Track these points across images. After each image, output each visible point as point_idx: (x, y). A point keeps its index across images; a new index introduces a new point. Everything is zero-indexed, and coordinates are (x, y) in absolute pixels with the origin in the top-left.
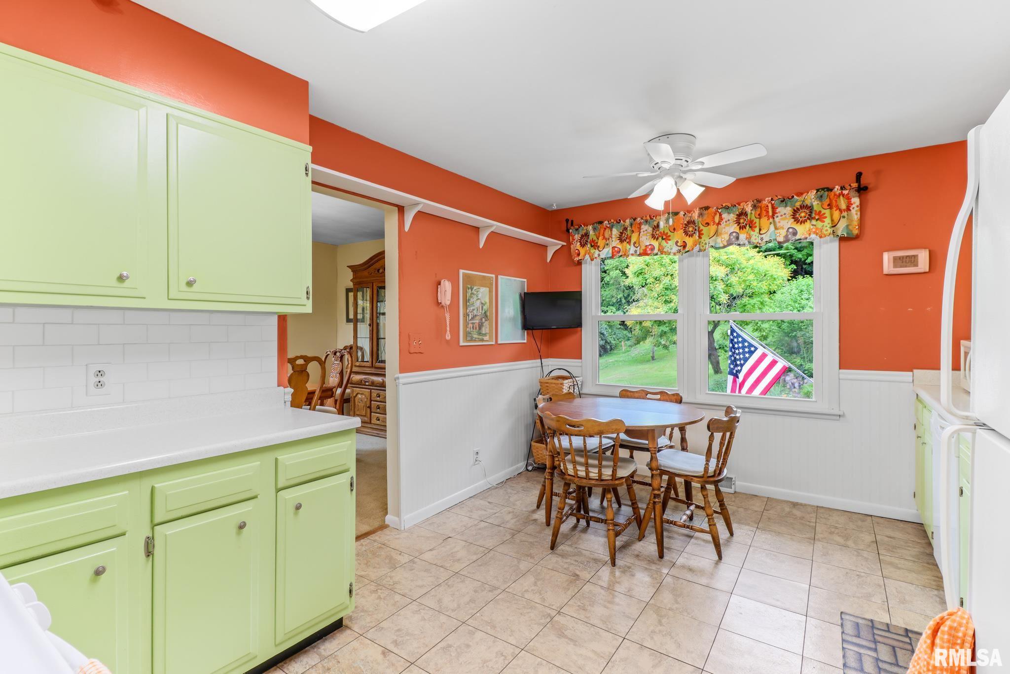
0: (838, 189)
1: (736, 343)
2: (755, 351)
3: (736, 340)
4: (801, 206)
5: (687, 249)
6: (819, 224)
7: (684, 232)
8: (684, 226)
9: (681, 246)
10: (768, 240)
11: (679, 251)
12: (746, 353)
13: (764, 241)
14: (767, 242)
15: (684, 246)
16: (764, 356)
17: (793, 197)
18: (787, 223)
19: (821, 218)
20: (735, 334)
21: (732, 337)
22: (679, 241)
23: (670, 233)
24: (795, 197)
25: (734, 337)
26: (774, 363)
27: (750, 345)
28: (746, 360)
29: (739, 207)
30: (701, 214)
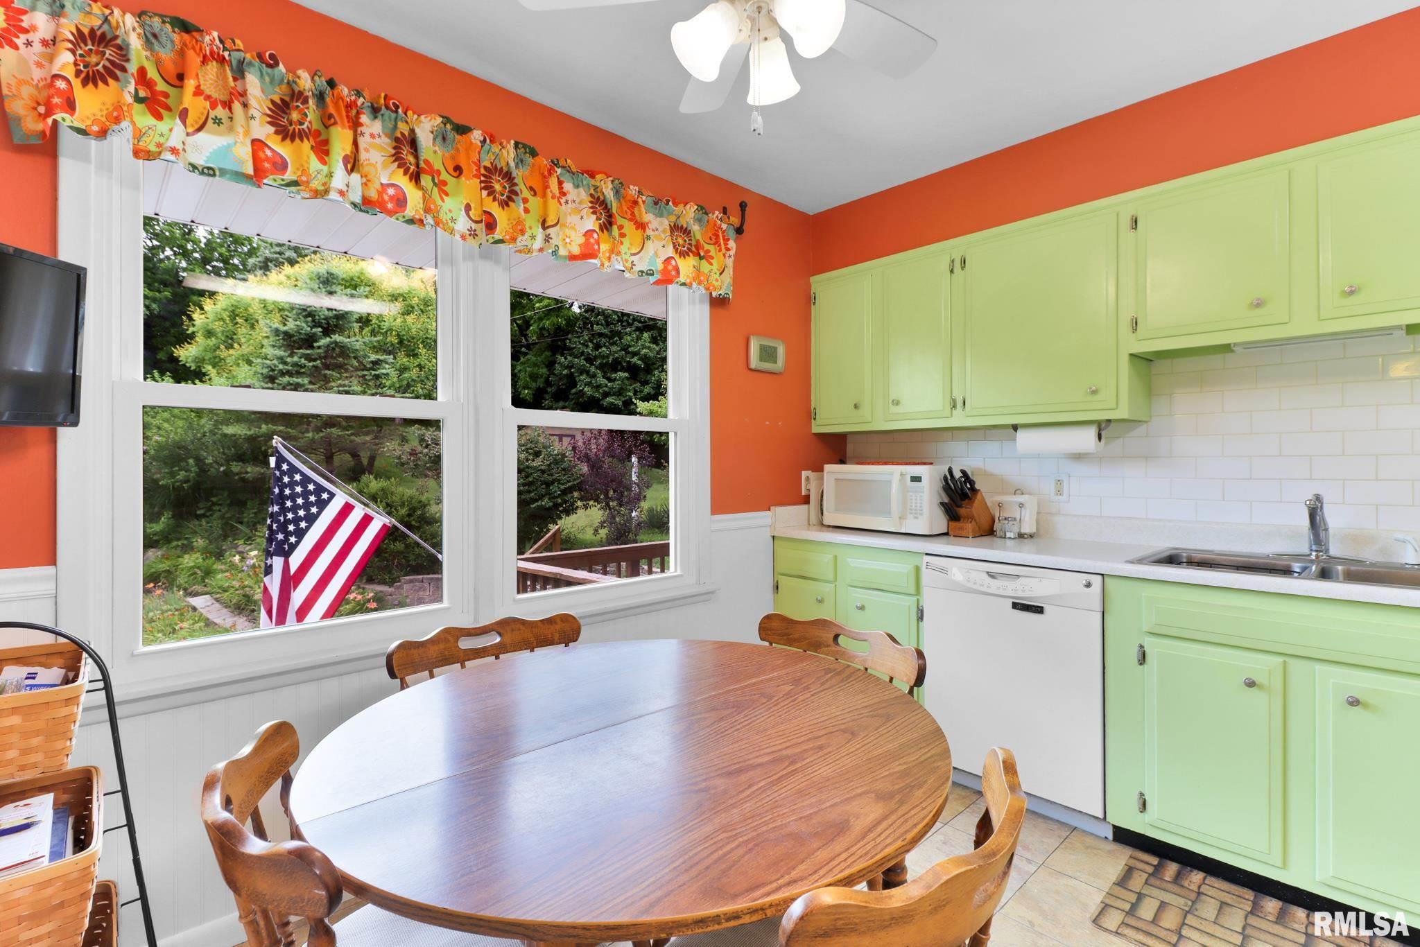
0: (717, 217)
1: (286, 486)
2: (330, 499)
3: (286, 479)
4: (675, 225)
5: (498, 235)
6: (705, 267)
7: (485, 188)
8: (483, 171)
9: (476, 222)
10: (645, 268)
11: (473, 234)
12: (312, 504)
13: (637, 269)
14: (642, 272)
15: (491, 226)
16: (347, 510)
17: (668, 202)
18: (664, 246)
19: (706, 257)
20: (285, 467)
21: (278, 473)
22: (473, 206)
23: (444, 176)
24: (670, 203)
25: (283, 473)
26: (366, 520)
27: (320, 489)
28: (311, 519)
29: (592, 182)
30: (522, 161)
